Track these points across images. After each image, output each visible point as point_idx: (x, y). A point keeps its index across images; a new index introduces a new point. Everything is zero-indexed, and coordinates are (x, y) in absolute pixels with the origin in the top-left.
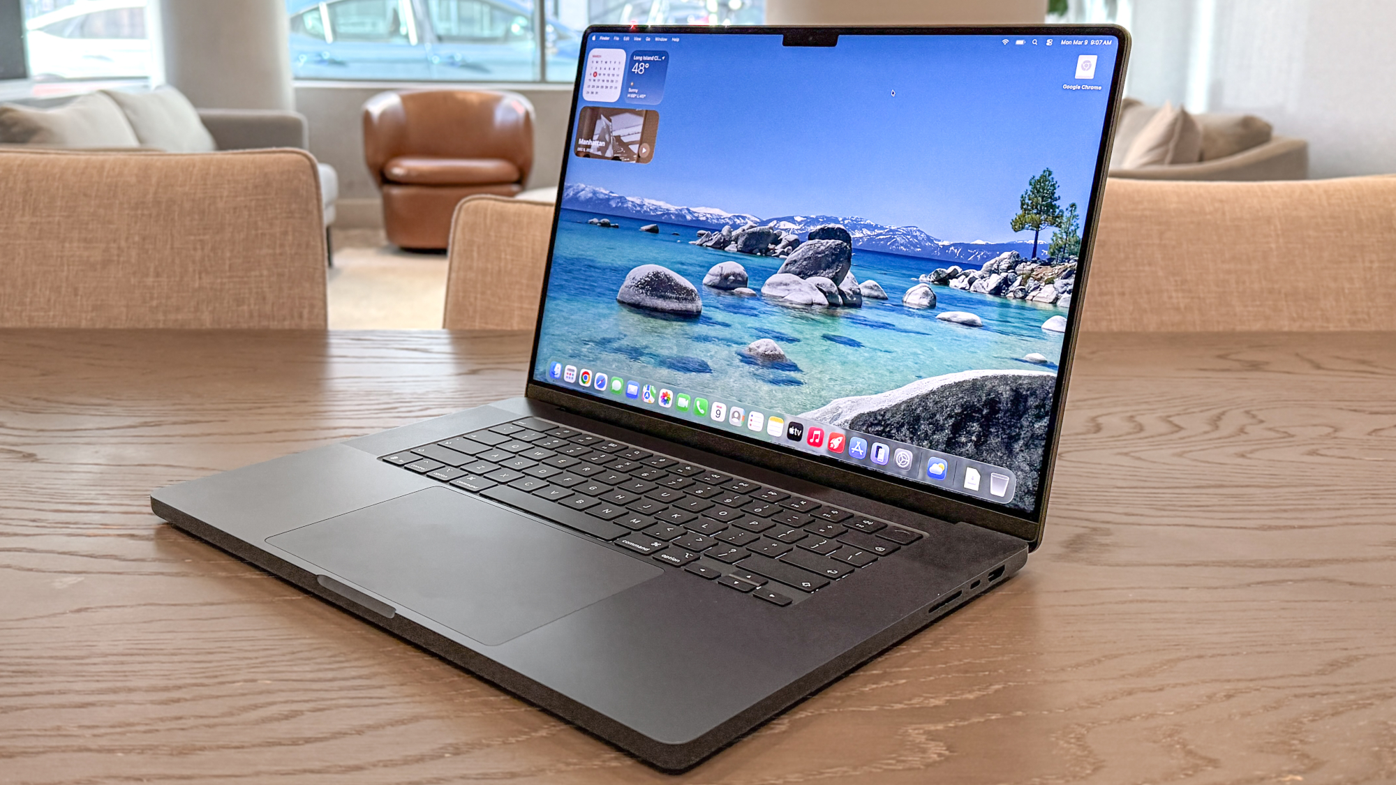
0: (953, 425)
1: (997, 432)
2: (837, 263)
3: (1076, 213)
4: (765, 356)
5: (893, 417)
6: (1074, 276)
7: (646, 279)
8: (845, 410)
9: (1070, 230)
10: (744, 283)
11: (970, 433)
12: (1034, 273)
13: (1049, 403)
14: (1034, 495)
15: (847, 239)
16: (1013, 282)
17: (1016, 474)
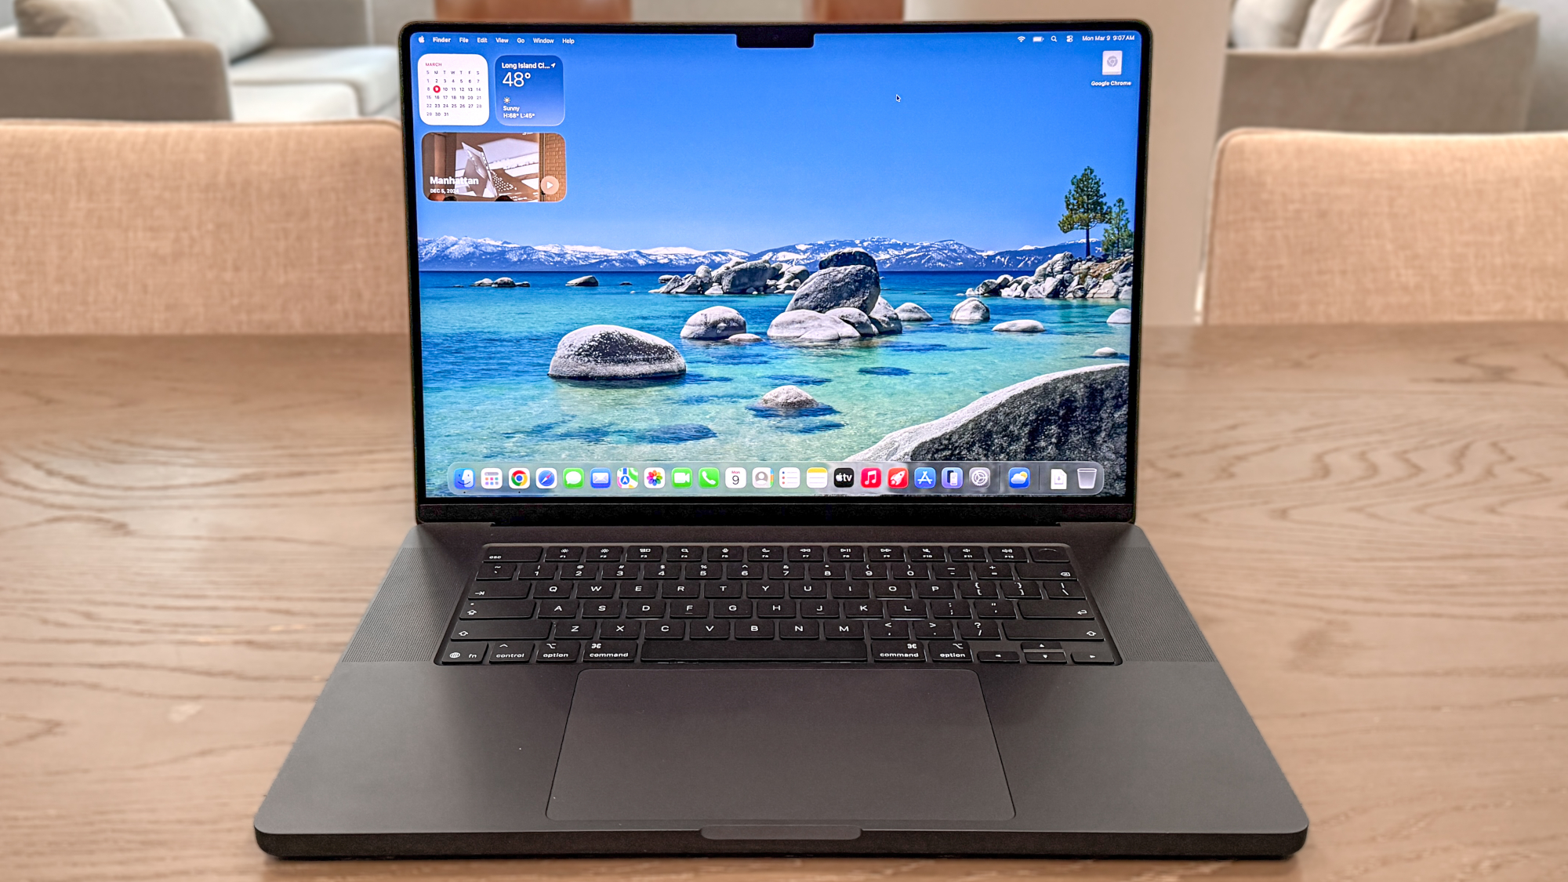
0: (1030, 433)
1: (1078, 429)
2: (862, 290)
3: (1123, 209)
4: (788, 405)
5: (960, 438)
6: (1132, 268)
7: (592, 344)
8: (902, 443)
9: (1121, 225)
10: (741, 328)
11: (1049, 437)
12: (1091, 271)
13: (1125, 393)
14: (1125, 480)
15: (871, 262)
16: (1070, 283)
17: (1103, 464)
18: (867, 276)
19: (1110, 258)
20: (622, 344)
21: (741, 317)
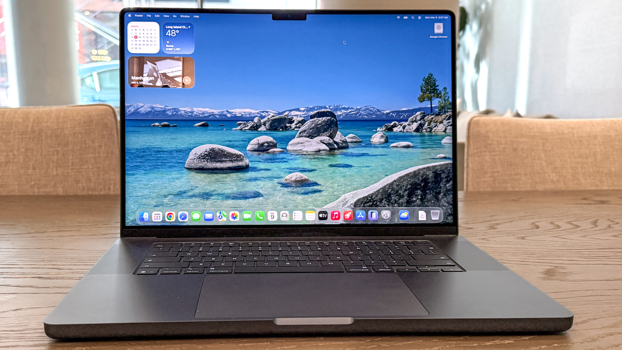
0: (408, 194)
1: (430, 192)
2: (330, 129)
3: (447, 91)
4: (296, 181)
5: (376, 196)
6: (451, 118)
7: (205, 153)
8: (350, 199)
9: (446, 99)
10: (275, 146)
11: (417, 196)
12: (433, 120)
13: (451, 175)
14: (452, 215)
15: (334, 116)
16: (424, 125)
17: (442, 209)
18: (332, 122)
19: (441, 114)
20: (219, 153)
21: (274, 141)
